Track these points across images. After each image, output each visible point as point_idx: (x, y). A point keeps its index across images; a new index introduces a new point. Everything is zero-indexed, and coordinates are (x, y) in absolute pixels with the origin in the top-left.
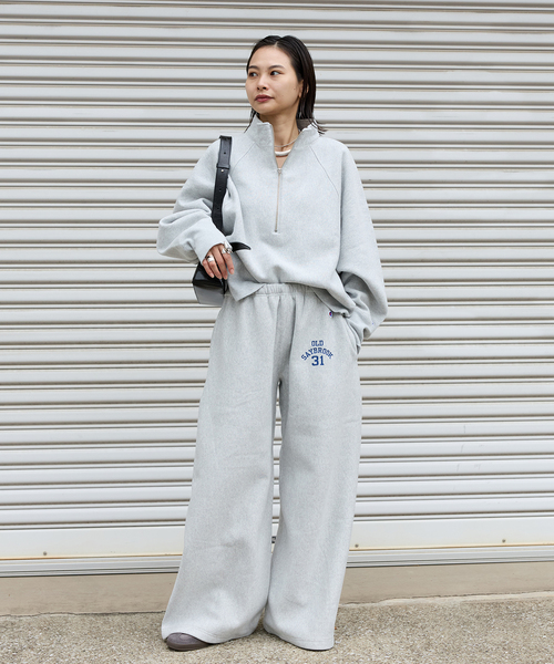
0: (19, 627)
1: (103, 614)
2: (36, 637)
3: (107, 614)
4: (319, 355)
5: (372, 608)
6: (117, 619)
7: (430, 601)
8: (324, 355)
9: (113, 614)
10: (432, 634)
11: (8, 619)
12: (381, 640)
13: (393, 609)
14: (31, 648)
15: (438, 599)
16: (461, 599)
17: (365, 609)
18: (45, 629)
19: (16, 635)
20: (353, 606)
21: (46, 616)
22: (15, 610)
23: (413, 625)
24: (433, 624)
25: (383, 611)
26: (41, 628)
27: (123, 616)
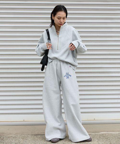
0: (17, 138)
1: (36, 135)
2: (21, 140)
3: (37, 135)
4: (68, 76)
5: (98, 134)
6: (39, 136)
7: (111, 133)
8: (69, 76)
9: (38, 135)
10: (112, 141)
11: (15, 136)
12: (99, 142)
13: (103, 134)
14: (19, 143)
15: (113, 132)
16: (118, 132)
17: (96, 135)
18: (23, 138)
19: (16, 140)
20: (93, 134)
21: (23, 135)
22: (16, 133)
23: (107, 139)
24: (112, 138)
25: (100, 135)
26: (22, 138)
27: (41, 135)
